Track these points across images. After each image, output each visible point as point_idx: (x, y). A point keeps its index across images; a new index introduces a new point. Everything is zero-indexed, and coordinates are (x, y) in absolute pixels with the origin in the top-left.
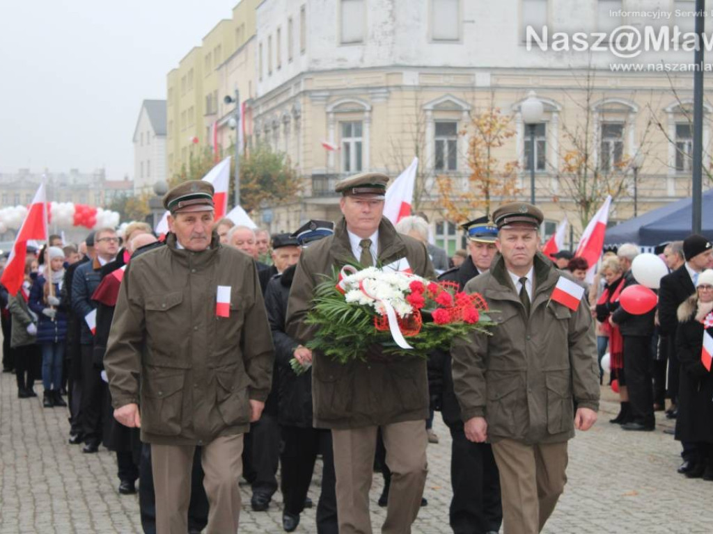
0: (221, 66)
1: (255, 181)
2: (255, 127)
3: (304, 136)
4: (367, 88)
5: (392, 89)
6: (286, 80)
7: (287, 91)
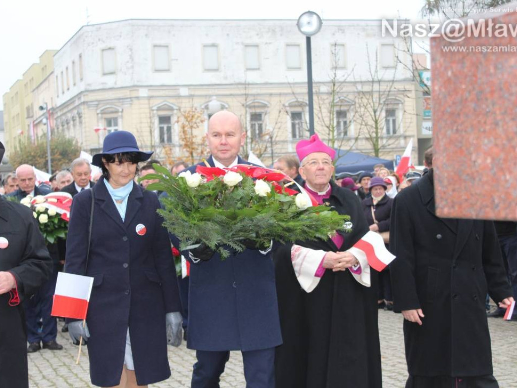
0: (34, 91)
1: (58, 153)
2: (56, 123)
3: (85, 127)
4: (119, 99)
5: (134, 99)
6: (73, 96)
7: (74, 102)
